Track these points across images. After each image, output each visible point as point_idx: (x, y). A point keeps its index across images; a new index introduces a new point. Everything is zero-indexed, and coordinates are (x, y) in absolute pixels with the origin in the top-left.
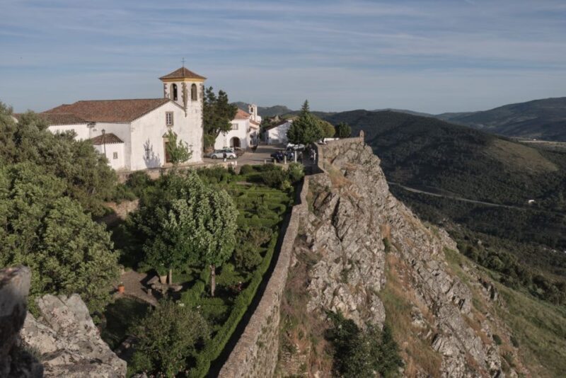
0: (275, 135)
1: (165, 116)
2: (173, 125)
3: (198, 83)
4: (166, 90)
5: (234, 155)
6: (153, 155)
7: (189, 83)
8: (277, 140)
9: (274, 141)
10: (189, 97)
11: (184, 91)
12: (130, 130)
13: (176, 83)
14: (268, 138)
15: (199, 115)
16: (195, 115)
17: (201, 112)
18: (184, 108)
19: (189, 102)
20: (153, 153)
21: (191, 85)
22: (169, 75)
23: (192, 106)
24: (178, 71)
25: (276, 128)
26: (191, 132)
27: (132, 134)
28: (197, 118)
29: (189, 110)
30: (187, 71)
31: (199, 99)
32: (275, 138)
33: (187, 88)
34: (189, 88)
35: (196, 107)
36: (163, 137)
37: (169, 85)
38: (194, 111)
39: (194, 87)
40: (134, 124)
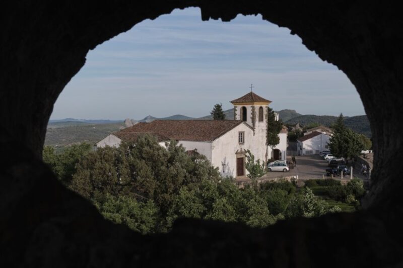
0: (308, 146)
1: (238, 135)
2: (244, 143)
3: (264, 106)
4: (236, 112)
5: (288, 169)
6: (229, 170)
7: (257, 106)
8: (311, 152)
9: (308, 152)
10: (257, 119)
11: (253, 113)
12: (211, 148)
13: (246, 106)
14: (301, 149)
15: (265, 134)
16: (261, 134)
17: (266, 131)
18: (253, 128)
19: (257, 123)
20: (229, 168)
21: (259, 107)
22: (238, 99)
23: (259, 126)
24: (247, 95)
25: (310, 139)
26: (258, 149)
27: (213, 151)
28: (263, 137)
29: (257, 130)
30: (255, 95)
31: (265, 120)
32: (309, 149)
33: (256, 110)
34: (257, 111)
35: (262, 127)
36: (236, 153)
37: (239, 108)
38: (261, 130)
39: (261, 110)
40: (215, 142)
